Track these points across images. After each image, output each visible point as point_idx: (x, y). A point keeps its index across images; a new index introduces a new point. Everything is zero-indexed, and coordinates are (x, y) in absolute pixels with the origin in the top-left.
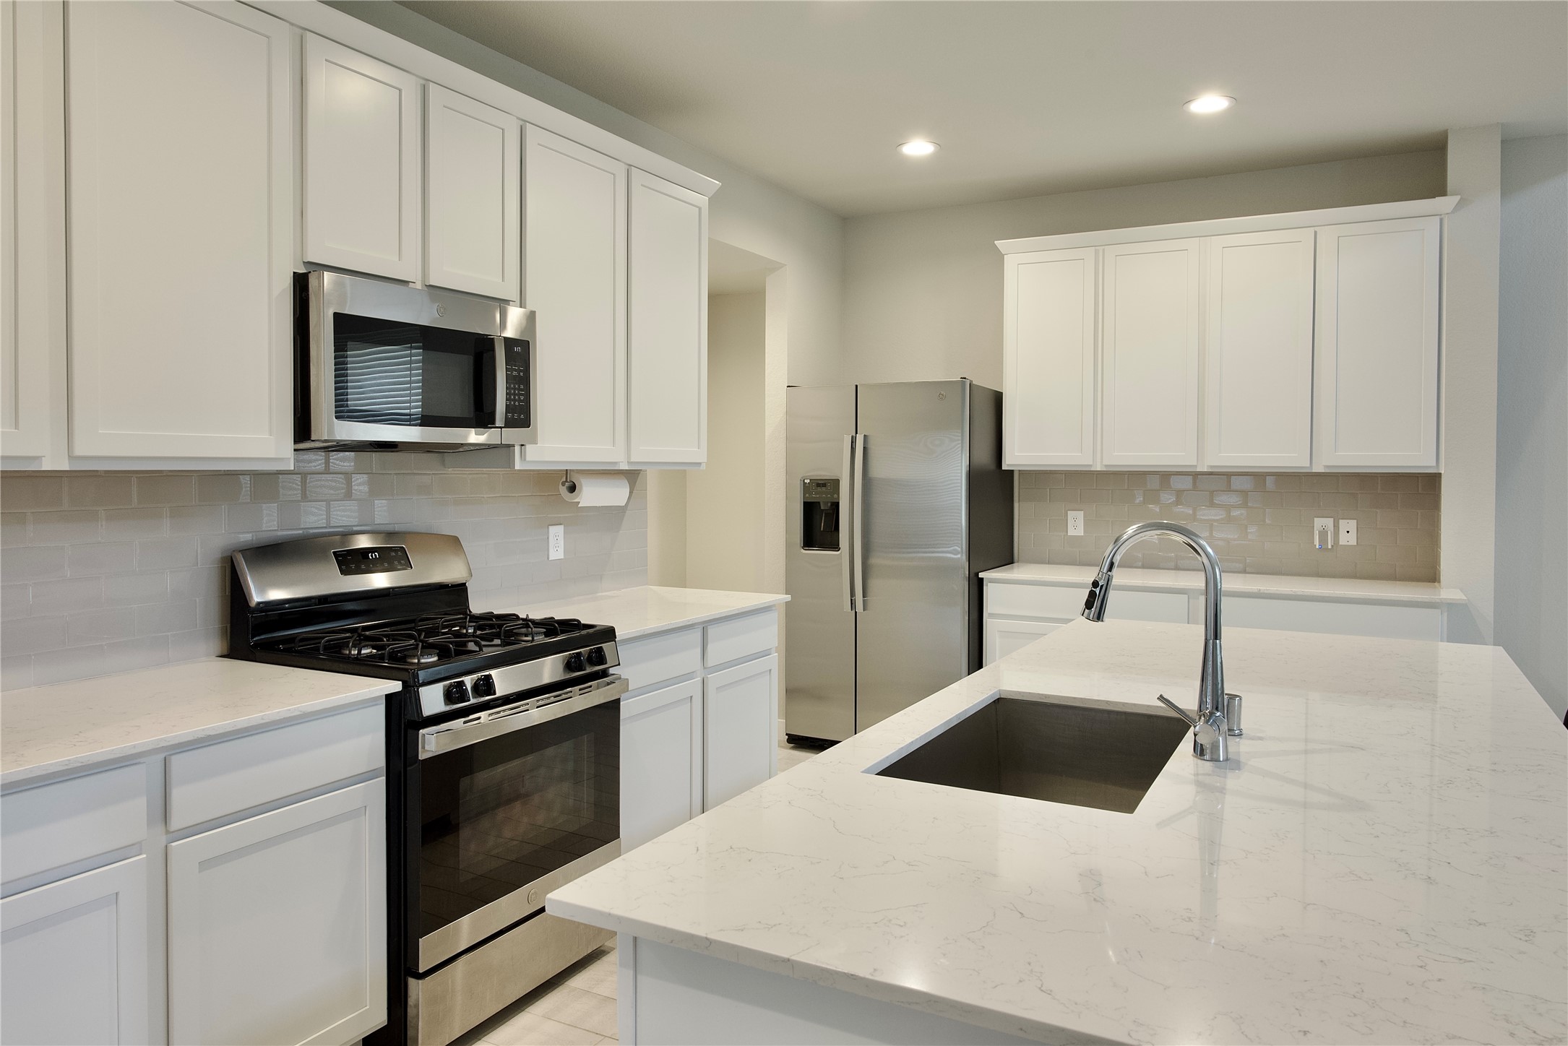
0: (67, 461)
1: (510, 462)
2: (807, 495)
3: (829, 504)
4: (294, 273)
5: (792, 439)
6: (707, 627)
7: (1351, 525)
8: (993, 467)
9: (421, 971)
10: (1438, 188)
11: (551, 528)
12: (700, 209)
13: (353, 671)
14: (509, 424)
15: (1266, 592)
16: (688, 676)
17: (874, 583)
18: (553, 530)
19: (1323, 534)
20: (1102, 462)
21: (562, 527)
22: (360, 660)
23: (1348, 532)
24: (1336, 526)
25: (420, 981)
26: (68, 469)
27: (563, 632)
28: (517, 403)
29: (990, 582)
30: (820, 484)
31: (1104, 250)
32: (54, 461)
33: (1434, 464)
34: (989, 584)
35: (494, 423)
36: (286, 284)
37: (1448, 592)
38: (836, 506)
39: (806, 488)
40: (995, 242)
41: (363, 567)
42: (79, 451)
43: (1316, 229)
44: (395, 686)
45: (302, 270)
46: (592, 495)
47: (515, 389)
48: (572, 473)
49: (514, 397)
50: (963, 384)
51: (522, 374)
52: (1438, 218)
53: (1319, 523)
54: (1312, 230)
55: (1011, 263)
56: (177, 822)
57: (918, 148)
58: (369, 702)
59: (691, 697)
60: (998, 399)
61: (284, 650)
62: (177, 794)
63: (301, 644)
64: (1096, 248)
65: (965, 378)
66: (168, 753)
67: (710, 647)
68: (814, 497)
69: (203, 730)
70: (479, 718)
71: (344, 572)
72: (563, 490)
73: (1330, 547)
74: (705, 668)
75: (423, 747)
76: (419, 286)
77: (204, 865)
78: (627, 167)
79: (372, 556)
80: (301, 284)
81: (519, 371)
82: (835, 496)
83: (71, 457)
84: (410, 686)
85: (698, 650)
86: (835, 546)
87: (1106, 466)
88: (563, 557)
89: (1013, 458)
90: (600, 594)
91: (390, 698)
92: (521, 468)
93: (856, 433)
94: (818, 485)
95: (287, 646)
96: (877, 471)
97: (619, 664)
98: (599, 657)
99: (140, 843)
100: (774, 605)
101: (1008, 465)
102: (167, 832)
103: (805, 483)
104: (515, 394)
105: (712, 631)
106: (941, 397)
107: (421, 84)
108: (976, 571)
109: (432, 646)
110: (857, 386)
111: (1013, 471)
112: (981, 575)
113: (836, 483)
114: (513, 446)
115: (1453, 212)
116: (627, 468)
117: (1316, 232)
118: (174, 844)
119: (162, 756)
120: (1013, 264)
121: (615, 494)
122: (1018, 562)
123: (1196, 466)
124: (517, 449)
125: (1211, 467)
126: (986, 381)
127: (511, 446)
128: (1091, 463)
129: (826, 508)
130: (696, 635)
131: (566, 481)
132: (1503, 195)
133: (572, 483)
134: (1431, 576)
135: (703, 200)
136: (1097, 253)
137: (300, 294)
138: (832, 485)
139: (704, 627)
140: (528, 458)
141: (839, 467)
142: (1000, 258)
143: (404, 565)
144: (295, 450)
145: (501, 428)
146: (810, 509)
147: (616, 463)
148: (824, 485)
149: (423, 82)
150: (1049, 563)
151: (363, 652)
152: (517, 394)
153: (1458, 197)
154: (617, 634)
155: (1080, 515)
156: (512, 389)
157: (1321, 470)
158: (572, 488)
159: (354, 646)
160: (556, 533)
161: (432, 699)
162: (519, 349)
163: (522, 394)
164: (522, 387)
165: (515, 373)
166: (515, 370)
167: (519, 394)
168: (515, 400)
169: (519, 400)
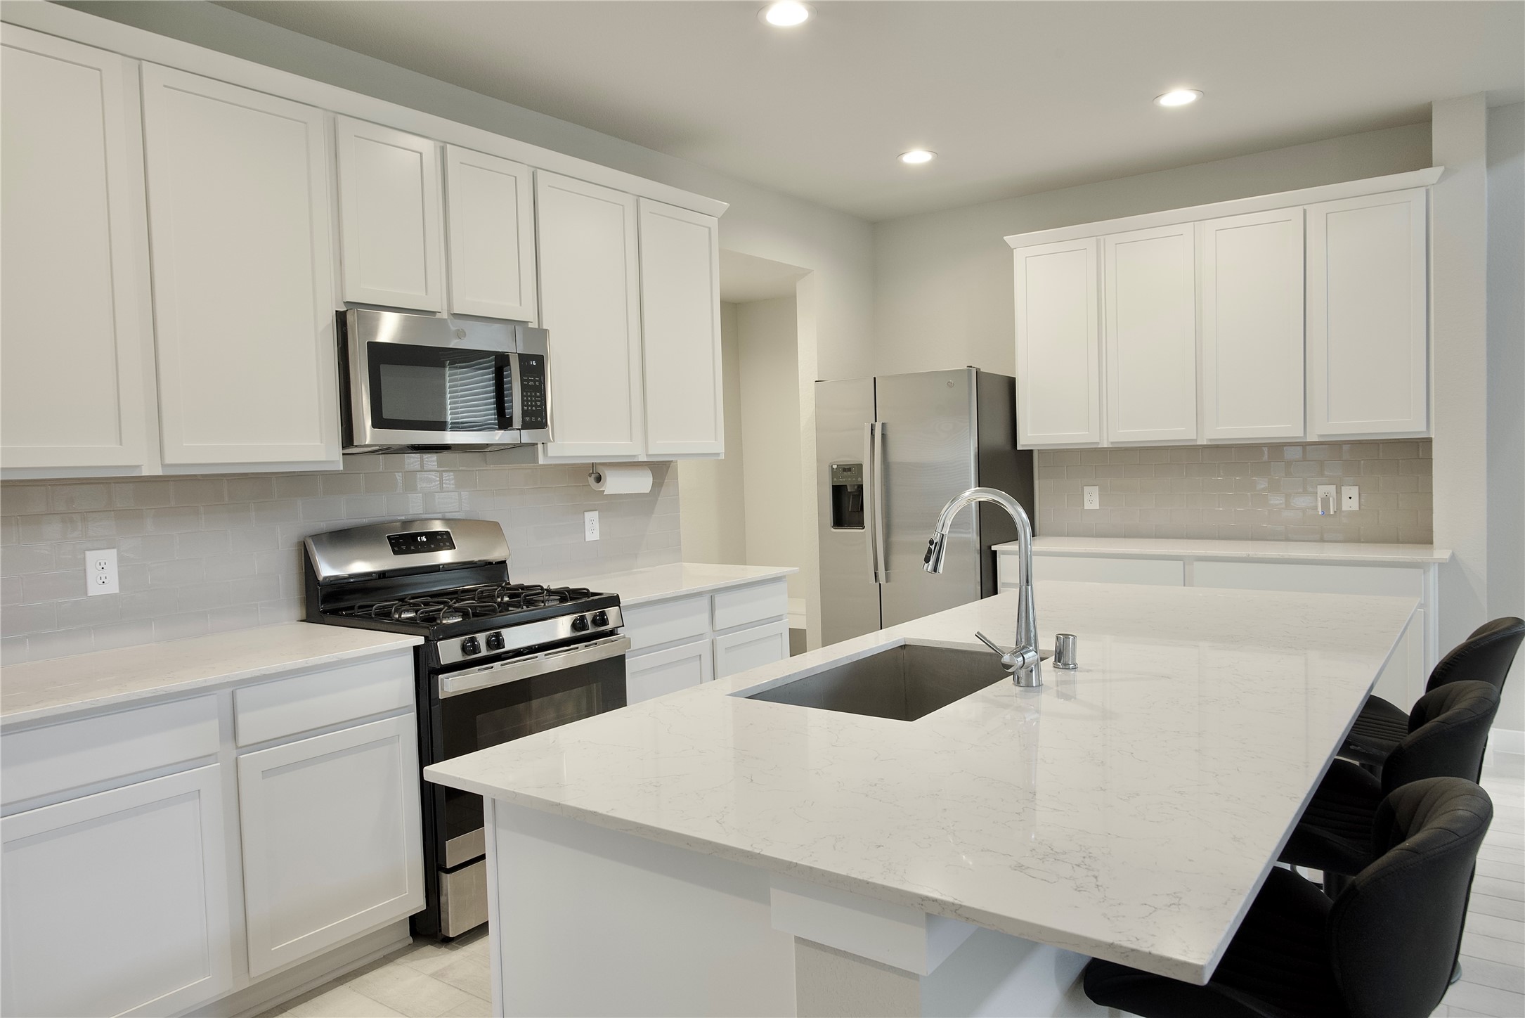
0: (160, 469)
1: (535, 458)
2: (835, 479)
3: (856, 487)
4: (336, 311)
5: (821, 428)
6: (714, 595)
7: (1354, 491)
8: (1008, 447)
9: (448, 867)
10: (1425, 161)
11: (586, 513)
12: (710, 229)
13: (391, 630)
14: (525, 426)
15: (1255, 556)
16: (699, 637)
17: (896, 559)
18: (588, 515)
19: (1325, 501)
20: (1108, 439)
21: (597, 512)
22: (401, 622)
23: (1350, 498)
24: (1339, 492)
25: (448, 875)
26: (161, 474)
27: (572, 599)
28: (534, 408)
29: (1003, 554)
30: (846, 469)
31: (1104, 240)
32: (151, 469)
33: (1424, 429)
34: (1001, 556)
35: (512, 426)
36: (329, 321)
37: (1440, 553)
38: (860, 487)
39: (834, 473)
40: (1004, 238)
41: (413, 548)
42: (168, 461)
43: (1305, 207)
44: (420, 640)
45: (343, 309)
46: (615, 484)
47: (531, 396)
48: (598, 466)
49: (532, 403)
50: (969, 372)
51: (537, 383)
52: (1424, 189)
53: (1322, 490)
54: (1301, 208)
55: (1019, 257)
56: (242, 741)
57: (917, 157)
58: (401, 652)
59: (700, 655)
60: (1011, 384)
61: (346, 615)
62: (242, 719)
63: (360, 610)
64: (1098, 237)
65: (971, 367)
66: (234, 688)
67: (717, 613)
68: (841, 481)
69: (259, 670)
70: (492, 667)
71: (395, 553)
72: (591, 480)
73: (1332, 513)
74: (713, 631)
75: (443, 689)
76: (445, 316)
77: (266, 773)
78: (636, 198)
79: (420, 539)
80: (341, 319)
81: (534, 381)
82: (859, 479)
83: (164, 466)
84: (430, 640)
85: (706, 616)
86: (860, 524)
87: (1112, 443)
88: (598, 539)
89: (1027, 438)
90: (635, 570)
91: (417, 649)
92: (545, 463)
93: (876, 421)
94: (844, 470)
95: (348, 612)
96: (896, 455)
97: (623, 626)
98: (602, 620)
99: (216, 753)
100: (784, 577)
101: (1022, 445)
102: (237, 748)
103: (833, 469)
104: (531, 401)
105: (719, 599)
106: (950, 385)
107: (440, 147)
108: (989, 544)
109: (457, 610)
110: (875, 378)
111: (1032, 450)
112: (994, 548)
113: (860, 467)
114: (537, 444)
115: (1437, 183)
116: (646, 460)
117: (1305, 211)
118: (241, 756)
119: (231, 689)
120: (1021, 257)
121: (642, 483)
122: (1039, 535)
123: (1196, 440)
124: (540, 447)
125: (1211, 440)
126: (997, 368)
127: (534, 445)
128: (1098, 441)
129: (853, 490)
130: (704, 602)
131: (593, 473)
132: (1490, 164)
133: (597, 475)
134: (1425, 538)
135: (713, 222)
136: (1098, 242)
137: (342, 328)
138: (854, 469)
139: (713, 594)
140: (549, 455)
141: (861, 453)
142: (1009, 251)
143: (448, 546)
144: (343, 454)
145: (519, 429)
146: (838, 492)
147: (634, 456)
148: (849, 470)
149: (442, 144)
150: (1068, 536)
151: (402, 616)
152: (533, 401)
153: (1442, 169)
154: (621, 601)
155: (1096, 490)
156: (529, 396)
157: (1316, 439)
158: (599, 479)
159: (396, 611)
160: (592, 519)
161: (449, 650)
162: (534, 364)
163: (539, 401)
164: (538, 394)
165: (531, 383)
166: (531, 380)
167: (536, 401)
168: (532, 406)
169: (536, 406)
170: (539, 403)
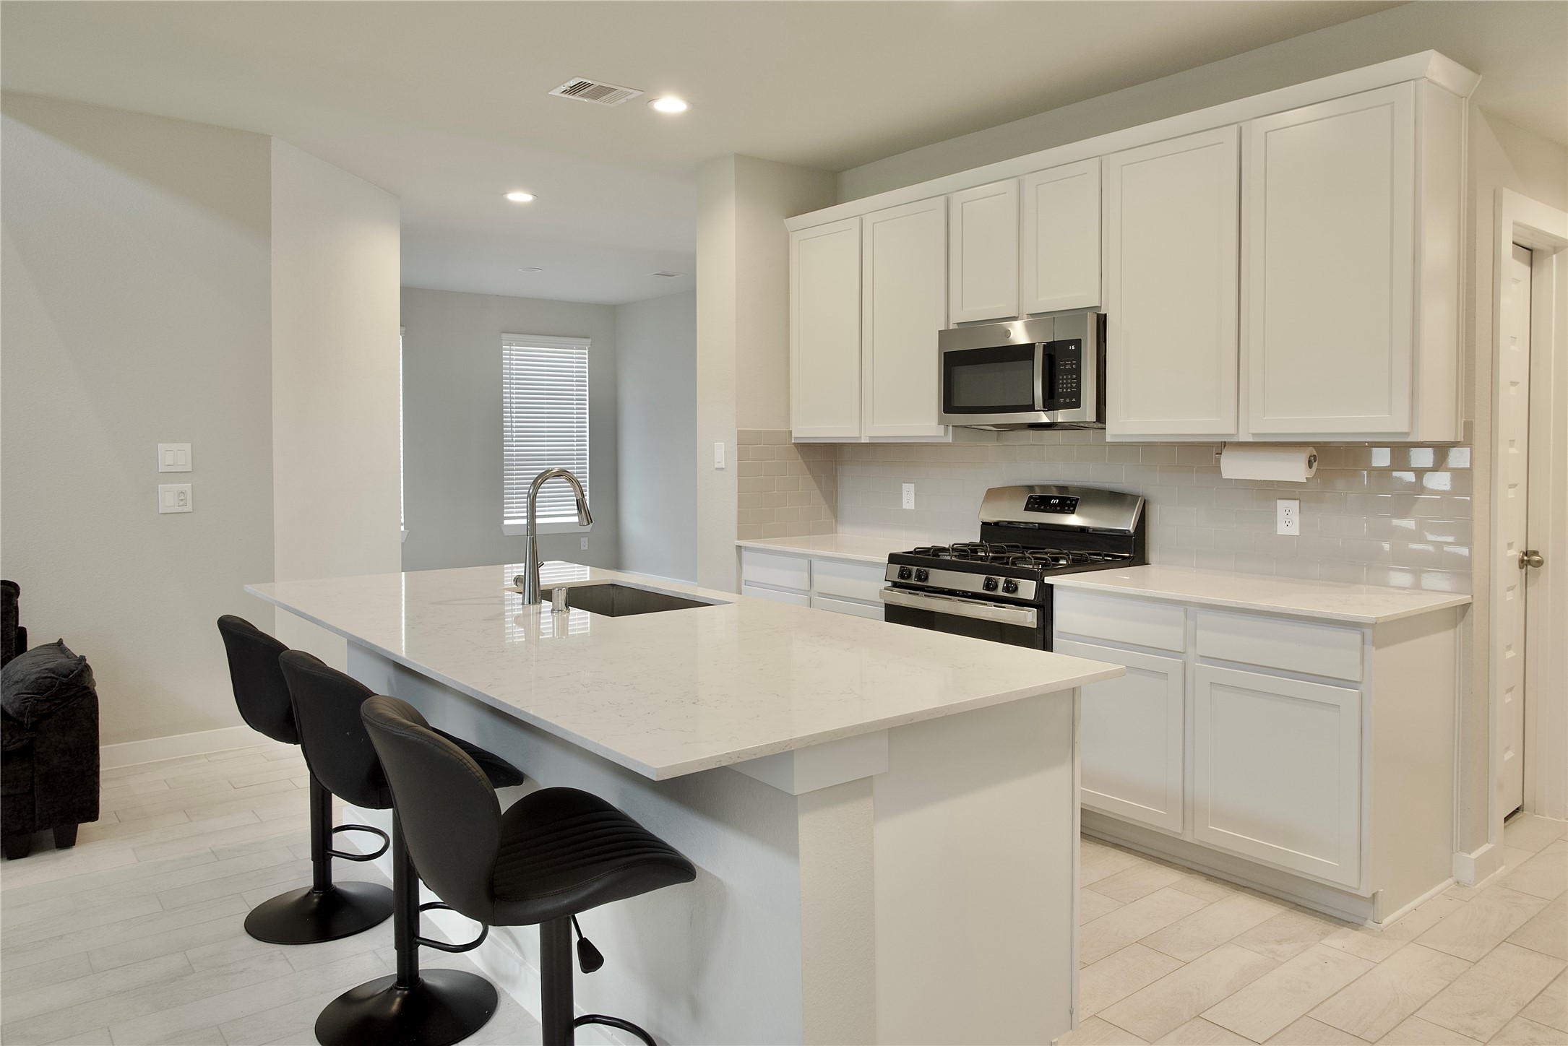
11: (1278, 501)
12: (1392, 103)
18: (1282, 504)
21: (1297, 502)
28: (1069, 390)
41: (1042, 507)
47: (1067, 379)
49: (1066, 386)
51: (1073, 366)
59: (1166, 674)
70: (917, 594)
71: (1027, 509)
79: (1053, 501)
88: (1297, 534)
105: (1201, 617)
140: (1110, 433)
143: (1071, 510)
152: (1069, 384)
156: (1065, 379)
160: (1288, 509)
162: (1073, 348)
163: (1074, 383)
164: (1074, 376)
165: (1068, 367)
166: (1068, 364)
167: (1071, 383)
168: (1067, 388)
169: (1072, 387)
170: (1074, 385)
